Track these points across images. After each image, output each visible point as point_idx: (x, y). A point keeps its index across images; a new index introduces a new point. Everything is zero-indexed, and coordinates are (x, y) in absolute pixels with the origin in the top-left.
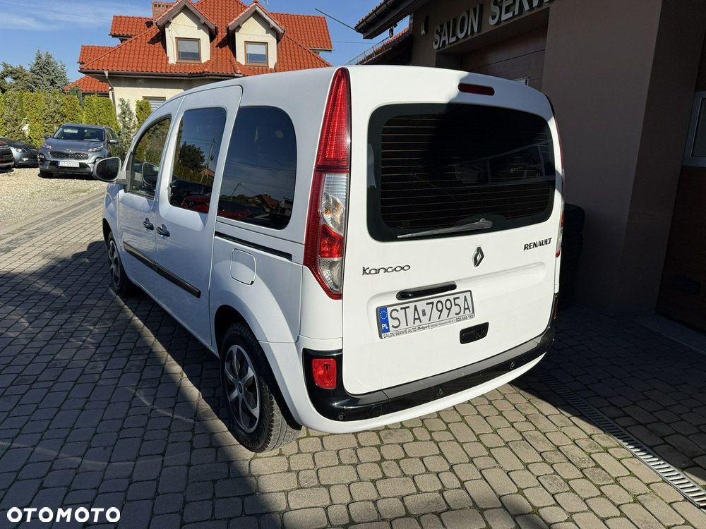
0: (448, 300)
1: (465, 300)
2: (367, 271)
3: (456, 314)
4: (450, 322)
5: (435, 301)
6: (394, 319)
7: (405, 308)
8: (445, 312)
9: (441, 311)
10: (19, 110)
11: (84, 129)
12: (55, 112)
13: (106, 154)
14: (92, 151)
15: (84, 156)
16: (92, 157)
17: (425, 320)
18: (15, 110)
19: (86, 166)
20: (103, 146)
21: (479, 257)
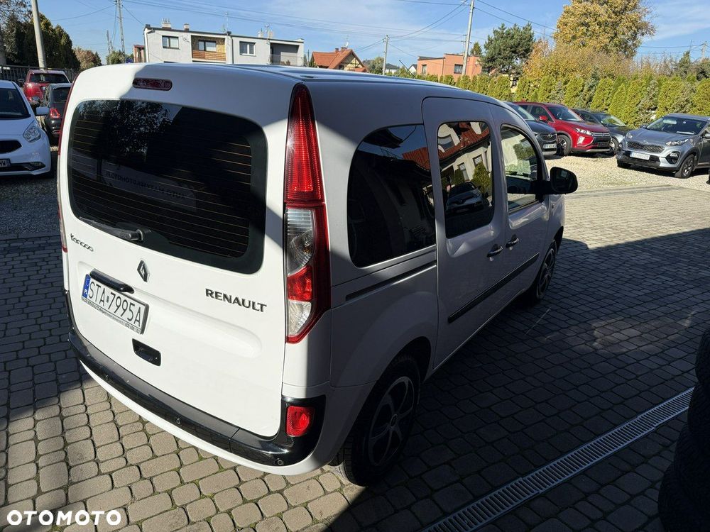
0: (126, 301)
1: (139, 311)
2: (73, 238)
3: (128, 319)
4: (121, 322)
5: (117, 295)
6: (92, 290)
7: (98, 286)
8: (121, 310)
9: (118, 307)
10: (655, 99)
11: (684, 120)
12: (687, 101)
13: (687, 149)
14: (671, 145)
15: (659, 149)
16: (668, 151)
17: (107, 305)
18: (651, 99)
19: (657, 159)
20: (689, 141)
21: (143, 271)
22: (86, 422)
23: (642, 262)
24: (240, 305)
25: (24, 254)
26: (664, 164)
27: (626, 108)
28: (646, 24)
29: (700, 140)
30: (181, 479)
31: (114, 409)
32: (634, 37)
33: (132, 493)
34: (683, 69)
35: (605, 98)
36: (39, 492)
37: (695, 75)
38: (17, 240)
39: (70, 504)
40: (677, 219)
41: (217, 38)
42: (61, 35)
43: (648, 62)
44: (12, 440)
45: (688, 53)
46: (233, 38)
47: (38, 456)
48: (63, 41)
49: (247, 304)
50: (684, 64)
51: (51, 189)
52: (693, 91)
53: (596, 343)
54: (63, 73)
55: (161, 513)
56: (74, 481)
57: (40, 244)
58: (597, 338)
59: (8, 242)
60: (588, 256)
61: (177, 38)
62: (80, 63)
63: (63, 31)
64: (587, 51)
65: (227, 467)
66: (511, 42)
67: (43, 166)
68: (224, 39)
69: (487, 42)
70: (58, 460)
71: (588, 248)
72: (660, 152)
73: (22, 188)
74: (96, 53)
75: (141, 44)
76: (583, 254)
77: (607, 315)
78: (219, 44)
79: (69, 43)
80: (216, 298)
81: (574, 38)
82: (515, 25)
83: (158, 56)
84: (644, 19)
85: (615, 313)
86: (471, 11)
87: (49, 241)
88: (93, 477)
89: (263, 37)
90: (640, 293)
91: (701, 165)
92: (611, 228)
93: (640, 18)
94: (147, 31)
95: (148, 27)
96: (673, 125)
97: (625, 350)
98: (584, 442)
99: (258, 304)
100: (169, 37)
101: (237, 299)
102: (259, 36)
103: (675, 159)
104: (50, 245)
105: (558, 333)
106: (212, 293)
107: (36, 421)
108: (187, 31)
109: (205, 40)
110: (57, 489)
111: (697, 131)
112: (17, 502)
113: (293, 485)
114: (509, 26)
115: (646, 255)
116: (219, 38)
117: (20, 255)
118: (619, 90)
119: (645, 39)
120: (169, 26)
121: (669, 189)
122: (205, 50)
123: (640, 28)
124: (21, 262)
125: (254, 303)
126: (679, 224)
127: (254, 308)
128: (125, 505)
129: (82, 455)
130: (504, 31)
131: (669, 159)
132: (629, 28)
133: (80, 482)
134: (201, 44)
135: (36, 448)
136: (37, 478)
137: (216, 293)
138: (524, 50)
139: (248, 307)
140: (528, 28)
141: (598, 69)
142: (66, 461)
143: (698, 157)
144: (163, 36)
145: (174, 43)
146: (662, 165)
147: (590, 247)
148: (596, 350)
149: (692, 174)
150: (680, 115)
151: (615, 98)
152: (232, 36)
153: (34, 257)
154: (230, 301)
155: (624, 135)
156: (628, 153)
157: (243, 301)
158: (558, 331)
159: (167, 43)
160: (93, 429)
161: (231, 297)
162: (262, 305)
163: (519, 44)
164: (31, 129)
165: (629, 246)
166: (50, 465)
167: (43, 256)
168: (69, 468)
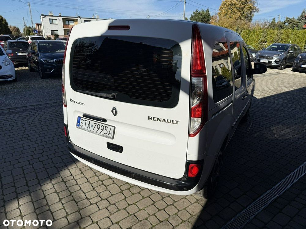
0: (103, 126)
1: (111, 129)
2: (72, 100)
3: (105, 133)
4: (100, 135)
5: (97, 123)
6: (82, 123)
7: (86, 121)
8: (100, 130)
9: (99, 129)
10: (266, 38)
11: (280, 45)
12: (279, 38)
13: (283, 58)
14: (276, 56)
15: (271, 58)
16: (275, 58)
17: (91, 129)
18: (264, 38)
19: (271, 62)
20: (283, 54)
21: (114, 112)
22: (76, 183)
23: (280, 103)
24: (166, 122)
25: (18, 114)
26: (274, 64)
27: (254, 42)
28: (255, 8)
29: (287, 54)
30: (128, 203)
31: (86, 176)
32: (251, 14)
33: (109, 211)
34: (272, 25)
35: (246, 38)
36: (68, 214)
37: (278, 28)
38: (12, 108)
39: (83, 218)
40: (287, 86)
41: (74, 19)
42: (2, 20)
43: (258, 23)
44: (46, 193)
45: (274, 19)
46: (81, 19)
47: (60, 199)
48: (3, 22)
49: (169, 121)
50: (273, 24)
51: (17, 86)
52: (281, 34)
53: (276, 136)
54: (9, 36)
55: (125, 218)
56: (81, 208)
57: (23, 110)
58: (275, 134)
59: (8, 109)
60: (258, 102)
61: (56, 19)
62: (12, 32)
63: (3, 18)
64: (233, 20)
65: (146, 196)
66: (201, 17)
67: (12, 76)
68: (77, 19)
69: (191, 17)
70: (71, 200)
71: (257, 99)
72: (272, 59)
73: (3, 86)
74: (18, 28)
75: (39, 23)
76: (256, 101)
77: (275, 124)
78: (75, 21)
79: (6, 23)
80: (154, 120)
81: (226, 14)
82: (202, 10)
83: (48, 28)
84: (255, 6)
85: (278, 123)
86: (185, 4)
87: (27, 108)
88: (89, 206)
89: (94, 18)
90: (285, 115)
91: (288, 64)
92: (262, 90)
93: (253, 5)
94: (42, 17)
95: (43, 15)
96: (275, 48)
97: (288, 138)
98: (287, 175)
99: (175, 121)
100: (52, 19)
101: (164, 119)
102: (93, 18)
103: (278, 62)
104: (28, 110)
105: (259, 133)
106: (151, 118)
107: (53, 185)
108: (60, 16)
109: (69, 20)
110: (75, 212)
111: (286, 50)
112: (59, 219)
113: (176, 202)
114: (200, 10)
115: (280, 100)
116: (75, 19)
117: (16, 115)
118: (251, 35)
119: (255, 14)
120: (52, 14)
121: (278, 74)
122: (69, 24)
123: (253, 9)
124: (18, 118)
125: (173, 121)
126: (288, 87)
127: (173, 123)
128: (108, 216)
129: (80, 197)
130: (198, 12)
131: (276, 62)
132: (249, 10)
133: (84, 208)
134: (67, 22)
135: (58, 196)
136: (64, 208)
137: (154, 118)
138: (207, 20)
139: (170, 123)
140: (207, 11)
141: (238, 27)
142: (74, 200)
143: (287, 60)
144: (50, 19)
145: (55, 22)
146: (273, 64)
147: (257, 98)
148: (277, 138)
149: (285, 68)
150: (277, 43)
151: (249, 38)
152: (81, 18)
153: (22, 115)
154: (160, 121)
155: (255, 53)
156: (259, 60)
157: (168, 120)
158: (258, 132)
159: (52, 22)
160: (80, 186)
161: (161, 119)
162: (177, 121)
163: (204, 18)
164: (5, 60)
165: (272, 97)
166: (67, 202)
167: (27, 115)
168: (77, 203)
